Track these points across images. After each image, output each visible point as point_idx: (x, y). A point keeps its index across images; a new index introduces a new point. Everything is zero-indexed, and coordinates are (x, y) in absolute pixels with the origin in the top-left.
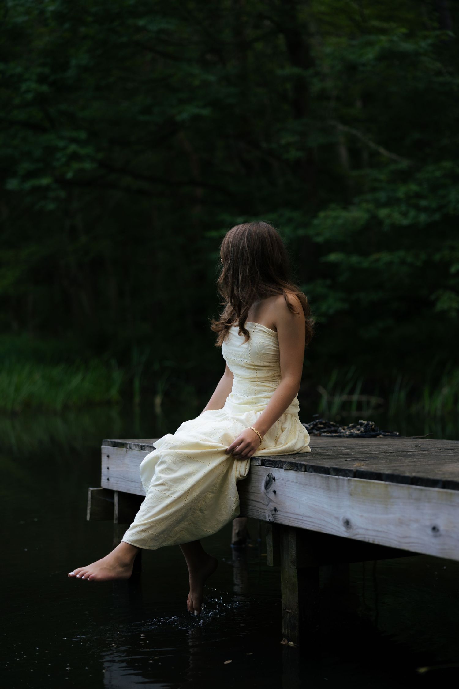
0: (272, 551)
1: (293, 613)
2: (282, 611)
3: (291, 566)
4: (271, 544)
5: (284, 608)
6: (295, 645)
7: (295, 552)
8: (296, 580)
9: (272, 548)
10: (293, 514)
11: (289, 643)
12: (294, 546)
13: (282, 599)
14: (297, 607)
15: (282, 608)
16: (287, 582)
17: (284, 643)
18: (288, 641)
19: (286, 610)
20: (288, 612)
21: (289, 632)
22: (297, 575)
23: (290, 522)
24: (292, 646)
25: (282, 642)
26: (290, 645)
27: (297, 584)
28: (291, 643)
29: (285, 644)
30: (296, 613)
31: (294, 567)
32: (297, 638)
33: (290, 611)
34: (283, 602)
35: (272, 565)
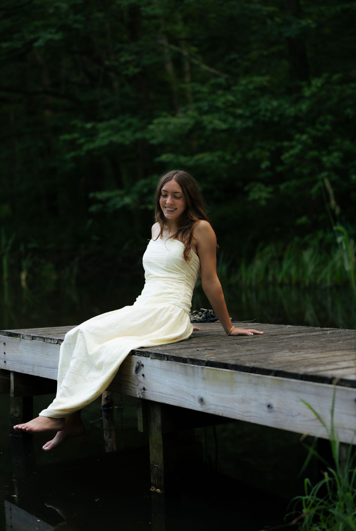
0: (142, 420)
1: (159, 467)
2: (151, 465)
3: (157, 432)
4: (141, 415)
5: (152, 464)
6: (161, 492)
7: (160, 422)
8: (161, 442)
9: (142, 418)
10: (159, 393)
11: (157, 490)
12: (159, 417)
13: (150, 457)
14: (163, 462)
15: (151, 464)
16: (154, 443)
17: (152, 490)
18: (156, 488)
19: (154, 465)
20: (155, 467)
21: (156, 482)
22: (162, 438)
23: (156, 398)
24: (159, 492)
25: (151, 490)
26: (158, 491)
27: (162, 445)
28: (158, 490)
29: (154, 491)
30: (162, 467)
31: (160, 433)
32: (163, 486)
33: (157, 466)
34: (151, 459)
35: (142, 431)
